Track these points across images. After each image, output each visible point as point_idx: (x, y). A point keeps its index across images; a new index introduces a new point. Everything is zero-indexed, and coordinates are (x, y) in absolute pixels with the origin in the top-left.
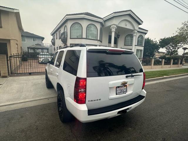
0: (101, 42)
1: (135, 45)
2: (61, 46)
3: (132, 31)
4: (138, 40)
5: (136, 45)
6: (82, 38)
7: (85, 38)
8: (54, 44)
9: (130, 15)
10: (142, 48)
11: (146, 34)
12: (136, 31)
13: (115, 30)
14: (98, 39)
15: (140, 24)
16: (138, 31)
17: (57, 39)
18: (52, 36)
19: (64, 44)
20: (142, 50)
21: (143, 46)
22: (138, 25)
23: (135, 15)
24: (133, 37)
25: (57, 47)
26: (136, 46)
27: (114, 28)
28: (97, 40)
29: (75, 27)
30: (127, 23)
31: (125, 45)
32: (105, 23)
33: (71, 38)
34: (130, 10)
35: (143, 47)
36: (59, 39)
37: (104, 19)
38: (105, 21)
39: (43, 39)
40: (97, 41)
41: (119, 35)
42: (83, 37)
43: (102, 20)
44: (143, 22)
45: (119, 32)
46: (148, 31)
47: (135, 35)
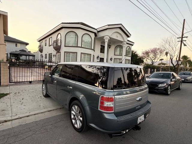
0: (94, 51)
1: (125, 56)
2: (52, 53)
3: (121, 42)
4: (126, 51)
6: (77, 47)
7: (81, 46)
8: (41, 50)
9: (120, 28)
10: (130, 58)
11: (132, 45)
12: (125, 43)
13: (108, 41)
14: (93, 48)
15: (128, 37)
16: (127, 43)
17: (46, 45)
18: (39, 42)
19: (56, 52)
20: (130, 60)
22: (127, 37)
23: (125, 29)
24: (122, 48)
25: (46, 55)
27: (108, 39)
28: (91, 49)
29: (70, 36)
30: (118, 35)
31: (115, 55)
33: (65, 46)
34: (121, 24)
36: (49, 46)
38: (98, 32)
39: (27, 44)
40: (92, 50)
41: (111, 46)
42: (78, 46)
43: (96, 31)
44: (131, 35)
45: (110, 43)
46: (134, 43)
47: (124, 46)
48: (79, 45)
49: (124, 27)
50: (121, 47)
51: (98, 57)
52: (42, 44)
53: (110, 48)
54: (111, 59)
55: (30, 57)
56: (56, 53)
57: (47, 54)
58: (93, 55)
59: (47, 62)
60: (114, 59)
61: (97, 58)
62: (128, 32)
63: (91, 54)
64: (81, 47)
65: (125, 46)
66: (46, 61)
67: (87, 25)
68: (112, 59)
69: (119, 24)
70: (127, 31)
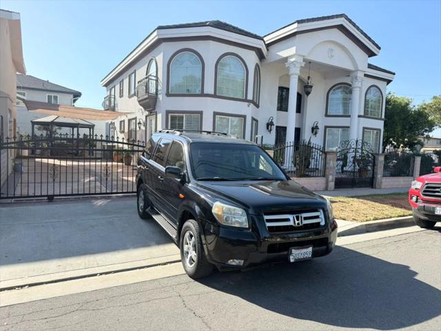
0: (258, 106)
1: (359, 116)
2: (135, 118)
3: (347, 73)
4: (366, 102)
5: (362, 114)
6: (203, 95)
7: (213, 93)
9: (341, 28)
10: (380, 125)
11: (389, 82)
12: (360, 75)
13: (298, 72)
14: (250, 97)
15: (371, 54)
16: (366, 75)
17: (121, 96)
18: (105, 88)
19: (147, 113)
20: (380, 130)
21: (381, 119)
22: (366, 55)
24: (351, 92)
25: (122, 122)
26: (361, 119)
27: (298, 65)
28: (246, 100)
29: (182, 63)
30: (337, 51)
31: (327, 115)
32: (268, 50)
33: (168, 95)
34: (342, 16)
35: (383, 122)
36: (130, 97)
37: (265, 39)
38: (268, 46)
39: (77, 95)
40: (247, 103)
41: (311, 87)
42: (205, 92)
43: (262, 43)
44: (379, 48)
45: (309, 78)
46: (393, 74)
47: (357, 84)
48: (209, 89)
49: (354, 25)
50: (347, 89)
51: (269, 125)
52: (113, 93)
53: (308, 93)
54: (314, 130)
55: (80, 129)
56: (146, 116)
57: (124, 121)
58: (253, 119)
59: (123, 143)
60: (326, 127)
61: (268, 128)
62: (369, 39)
63: (244, 117)
64: (215, 96)
65: (361, 86)
66: (120, 140)
67: (234, 28)
68: (317, 127)
69: (337, 16)
70: (366, 35)
